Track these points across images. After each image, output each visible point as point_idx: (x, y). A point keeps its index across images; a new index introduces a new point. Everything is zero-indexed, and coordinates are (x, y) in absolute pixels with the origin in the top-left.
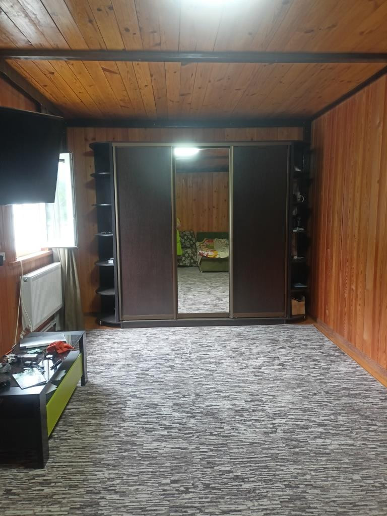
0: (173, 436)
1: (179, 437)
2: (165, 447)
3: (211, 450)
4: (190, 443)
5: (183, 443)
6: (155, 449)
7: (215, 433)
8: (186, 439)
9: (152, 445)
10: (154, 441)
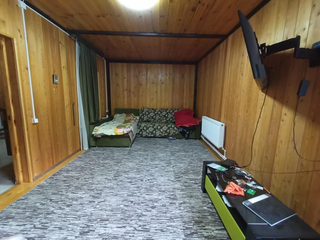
0: (151, 202)
1: (149, 201)
2: (156, 196)
3: (136, 193)
4: (144, 197)
5: (147, 197)
6: (159, 195)
7: (130, 203)
8: (145, 199)
9: (161, 197)
10: (161, 199)
